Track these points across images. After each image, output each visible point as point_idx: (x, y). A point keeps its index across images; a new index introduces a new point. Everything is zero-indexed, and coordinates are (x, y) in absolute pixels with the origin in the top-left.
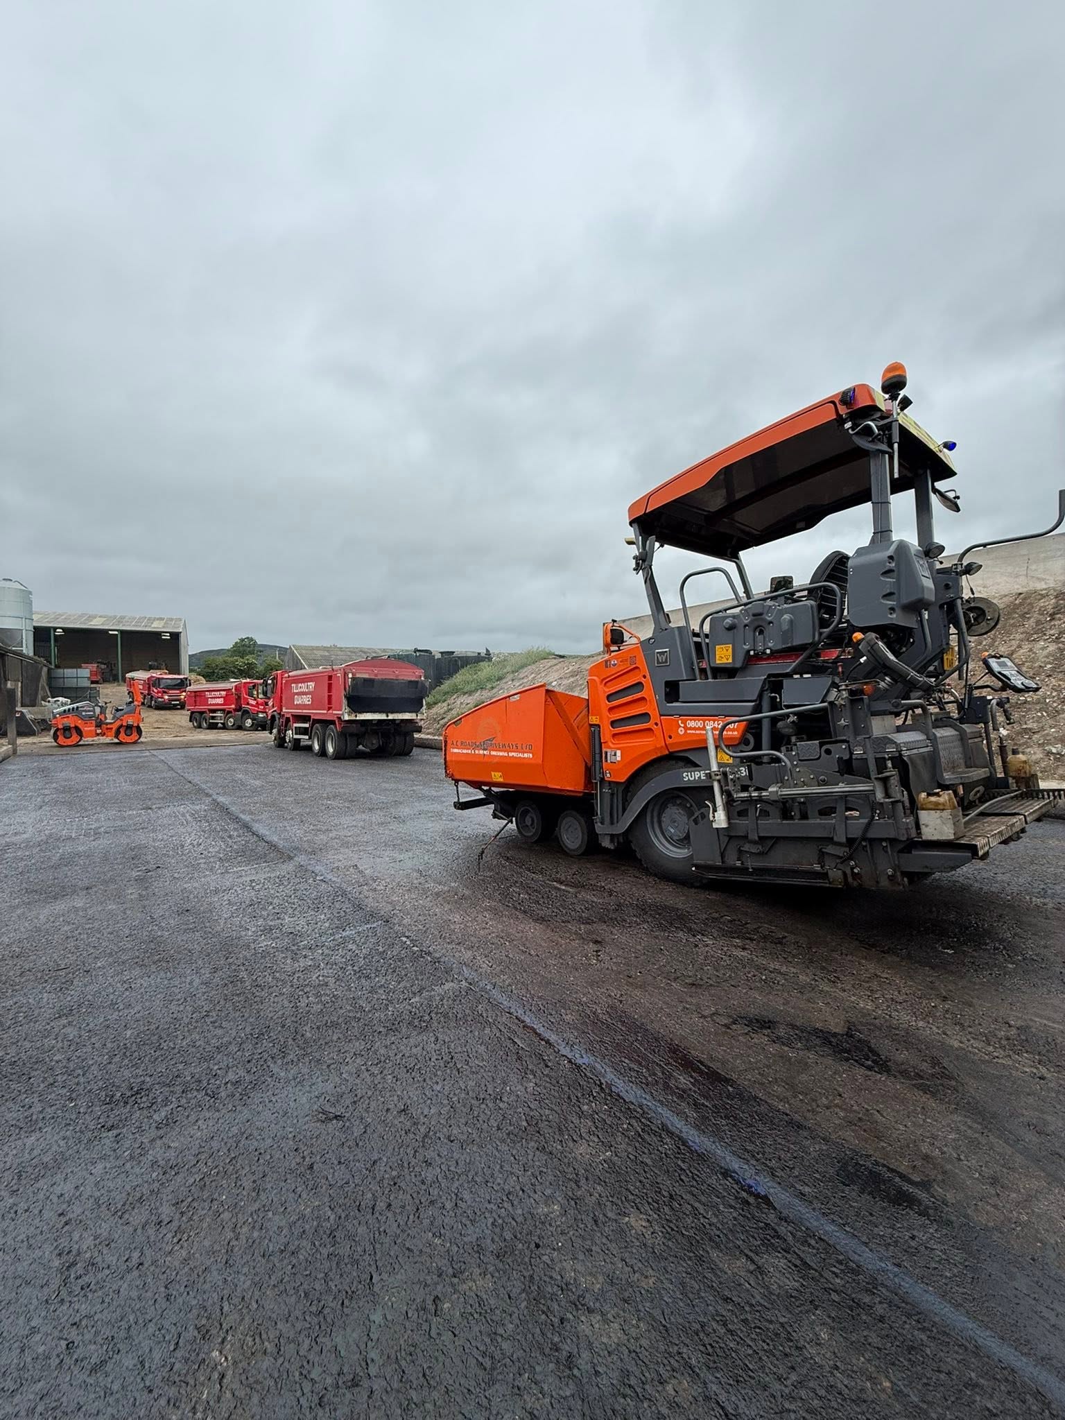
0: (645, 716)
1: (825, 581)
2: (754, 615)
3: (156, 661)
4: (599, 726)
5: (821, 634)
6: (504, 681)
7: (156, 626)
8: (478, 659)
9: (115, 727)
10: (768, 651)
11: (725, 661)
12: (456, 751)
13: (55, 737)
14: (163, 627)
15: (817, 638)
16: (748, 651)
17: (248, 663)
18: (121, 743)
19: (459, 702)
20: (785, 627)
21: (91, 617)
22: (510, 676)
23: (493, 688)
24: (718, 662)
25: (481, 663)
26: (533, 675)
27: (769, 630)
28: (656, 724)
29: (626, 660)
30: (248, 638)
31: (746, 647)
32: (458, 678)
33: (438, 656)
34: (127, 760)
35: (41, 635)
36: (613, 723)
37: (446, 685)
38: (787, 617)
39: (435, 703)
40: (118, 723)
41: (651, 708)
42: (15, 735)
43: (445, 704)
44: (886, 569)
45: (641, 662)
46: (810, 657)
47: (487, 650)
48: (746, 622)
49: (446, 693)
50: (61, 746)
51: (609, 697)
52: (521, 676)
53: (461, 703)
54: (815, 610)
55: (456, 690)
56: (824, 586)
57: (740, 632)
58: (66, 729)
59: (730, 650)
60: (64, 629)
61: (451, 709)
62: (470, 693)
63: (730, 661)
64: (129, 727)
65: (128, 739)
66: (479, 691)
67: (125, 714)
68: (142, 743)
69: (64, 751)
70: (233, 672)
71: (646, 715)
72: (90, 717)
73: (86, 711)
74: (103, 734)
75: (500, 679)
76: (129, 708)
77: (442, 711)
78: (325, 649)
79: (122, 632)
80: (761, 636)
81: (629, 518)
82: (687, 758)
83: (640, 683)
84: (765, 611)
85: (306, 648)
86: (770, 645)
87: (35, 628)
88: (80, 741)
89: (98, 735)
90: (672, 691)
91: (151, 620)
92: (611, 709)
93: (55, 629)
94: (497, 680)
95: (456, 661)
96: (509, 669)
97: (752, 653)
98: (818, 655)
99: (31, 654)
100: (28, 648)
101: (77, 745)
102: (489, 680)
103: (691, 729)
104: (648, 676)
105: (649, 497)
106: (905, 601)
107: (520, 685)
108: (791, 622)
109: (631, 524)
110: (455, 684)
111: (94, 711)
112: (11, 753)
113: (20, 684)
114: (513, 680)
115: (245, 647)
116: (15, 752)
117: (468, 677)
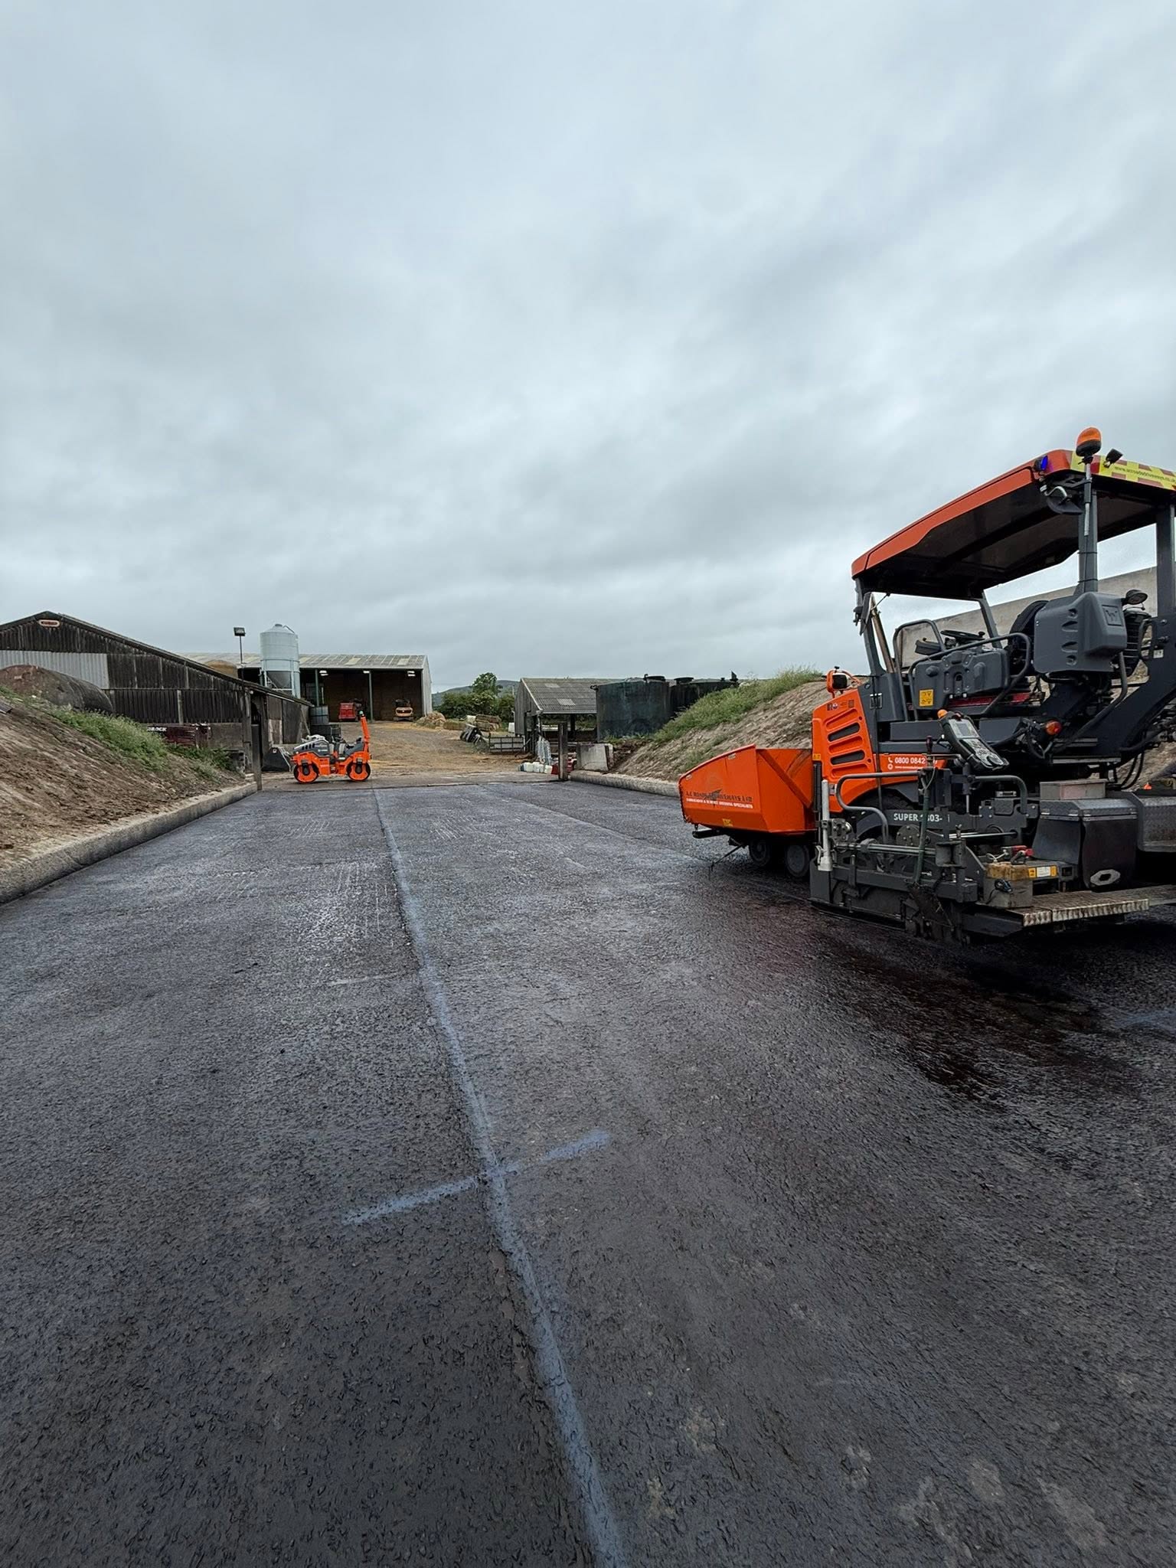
0: (860, 754)
1: (1022, 632)
2: (953, 663)
3: (403, 698)
4: (820, 762)
5: (1011, 680)
6: (754, 711)
7: (401, 664)
8: (722, 685)
9: (346, 764)
10: (965, 695)
11: (927, 704)
12: (691, 800)
13: (296, 774)
14: (408, 665)
15: (1006, 683)
16: (948, 695)
17: (484, 699)
18: (351, 781)
19: (695, 739)
20: (977, 674)
21: (348, 658)
22: (762, 706)
23: (738, 720)
24: (921, 705)
25: (725, 690)
26: (792, 703)
27: (966, 677)
28: (869, 761)
29: (845, 703)
30: (487, 674)
31: (947, 692)
32: (697, 709)
33: (675, 684)
34: (345, 800)
35: (307, 675)
36: (834, 760)
37: (681, 718)
38: (979, 665)
39: (668, 740)
40: (349, 760)
41: (866, 746)
42: (260, 770)
43: (679, 741)
44: (1068, 621)
45: (858, 705)
46: (1003, 700)
47: (733, 675)
48: (947, 669)
49: (680, 728)
50: (300, 783)
51: (830, 737)
52: (776, 704)
53: (699, 740)
54: (1006, 658)
55: (692, 725)
56: (1020, 637)
57: (941, 679)
58: (305, 766)
59: (932, 694)
60: (329, 670)
61: (686, 747)
62: (710, 727)
63: (931, 704)
64: (359, 765)
65: (359, 777)
66: (721, 726)
67: (356, 751)
68: (371, 780)
69: (301, 788)
70: (470, 708)
71: (861, 752)
72: (325, 754)
73: (321, 748)
74: (337, 772)
75: (748, 709)
76: (359, 746)
77: (675, 749)
78: (557, 681)
79: (372, 670)
80: (960, 682)
81: (853, 572)
82: (896, 791)
83: (856, 724)
84: (963, 658)
85: (536, 681)
86: (966, 690)
87: (301, 669)
88: (317, 776)
89: (332, 772)
90: (883, 731)
91: (398, 658)
92: (832, 748)
93: (319, 670)
94: (745, 711)
95: (694, 689)
96: (760, 696)
97: (951, 697)
98: (1011, 698)
99: (299, 697)
100: (296, 691)
101: (313, 782)
102: (734, 710)
103: (899, 765)
104: (864, 718)
105: (869, 554)
106: (1088, 648)
107: (775, 716)
108: (983, 669)
109: (854, 578)
110: (692, 715)
111: (328, 748)
112: (256, 788)
113: (281, 722)
114: (765, 710)
115: (486, 682)
116: (259, 788)
117: (709, 708)
